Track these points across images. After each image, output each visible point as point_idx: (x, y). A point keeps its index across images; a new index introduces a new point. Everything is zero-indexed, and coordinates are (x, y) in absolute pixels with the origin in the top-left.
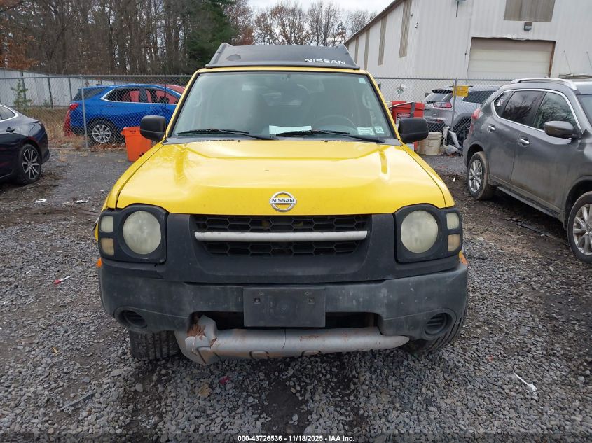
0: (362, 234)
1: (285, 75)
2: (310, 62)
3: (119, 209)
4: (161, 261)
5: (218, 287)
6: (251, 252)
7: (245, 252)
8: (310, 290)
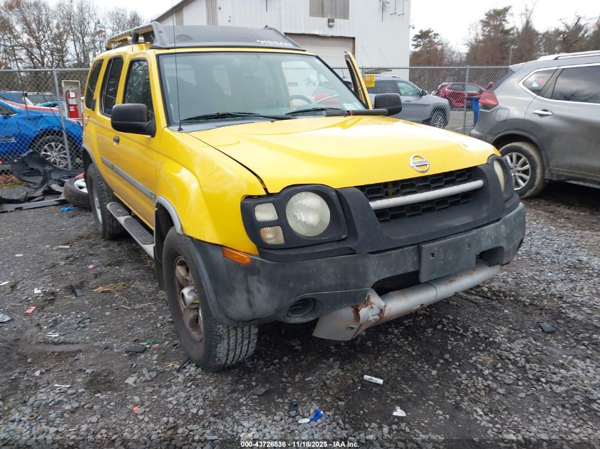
0: (478, 183)
1: (254, 56)
2: (263, 43)
3: (272, 195)
4: (344, 237)
5: (398, 251)
6: (408, 215)
7: (403, 215)
8: (468, 237)
